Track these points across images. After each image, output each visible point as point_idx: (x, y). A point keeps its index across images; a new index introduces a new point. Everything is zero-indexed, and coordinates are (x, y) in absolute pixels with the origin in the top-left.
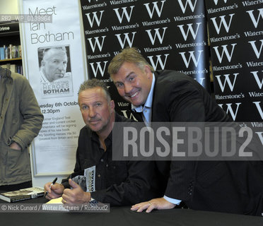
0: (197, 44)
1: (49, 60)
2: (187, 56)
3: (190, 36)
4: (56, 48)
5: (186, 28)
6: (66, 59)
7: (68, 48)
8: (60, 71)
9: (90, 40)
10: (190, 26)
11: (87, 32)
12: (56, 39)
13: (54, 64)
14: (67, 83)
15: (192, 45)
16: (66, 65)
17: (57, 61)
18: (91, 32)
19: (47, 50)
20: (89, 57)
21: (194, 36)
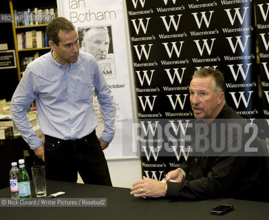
0: (244, 29)
1: (90, 40)
2: (234, 41)
3: (237, 20)
4: (98, 28)
5: (233, 13)
6: (108, 40)
7: (109, 28)
8: (102, 52)
9: (134, 21)
10: (237, 10)
11: (130, 13)
12: (97, 19)
13: (95, 45)
14: (109, 65)
15: (239, 30)
16: (108, 46)
17: (98, 42)
18: (134, 13)
19: (87, 30)
20: (133, 39)
21: (241, 21)
